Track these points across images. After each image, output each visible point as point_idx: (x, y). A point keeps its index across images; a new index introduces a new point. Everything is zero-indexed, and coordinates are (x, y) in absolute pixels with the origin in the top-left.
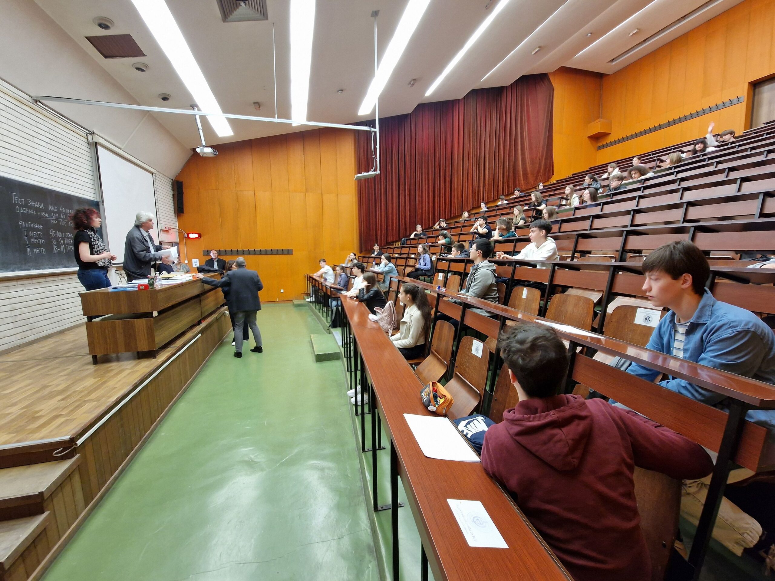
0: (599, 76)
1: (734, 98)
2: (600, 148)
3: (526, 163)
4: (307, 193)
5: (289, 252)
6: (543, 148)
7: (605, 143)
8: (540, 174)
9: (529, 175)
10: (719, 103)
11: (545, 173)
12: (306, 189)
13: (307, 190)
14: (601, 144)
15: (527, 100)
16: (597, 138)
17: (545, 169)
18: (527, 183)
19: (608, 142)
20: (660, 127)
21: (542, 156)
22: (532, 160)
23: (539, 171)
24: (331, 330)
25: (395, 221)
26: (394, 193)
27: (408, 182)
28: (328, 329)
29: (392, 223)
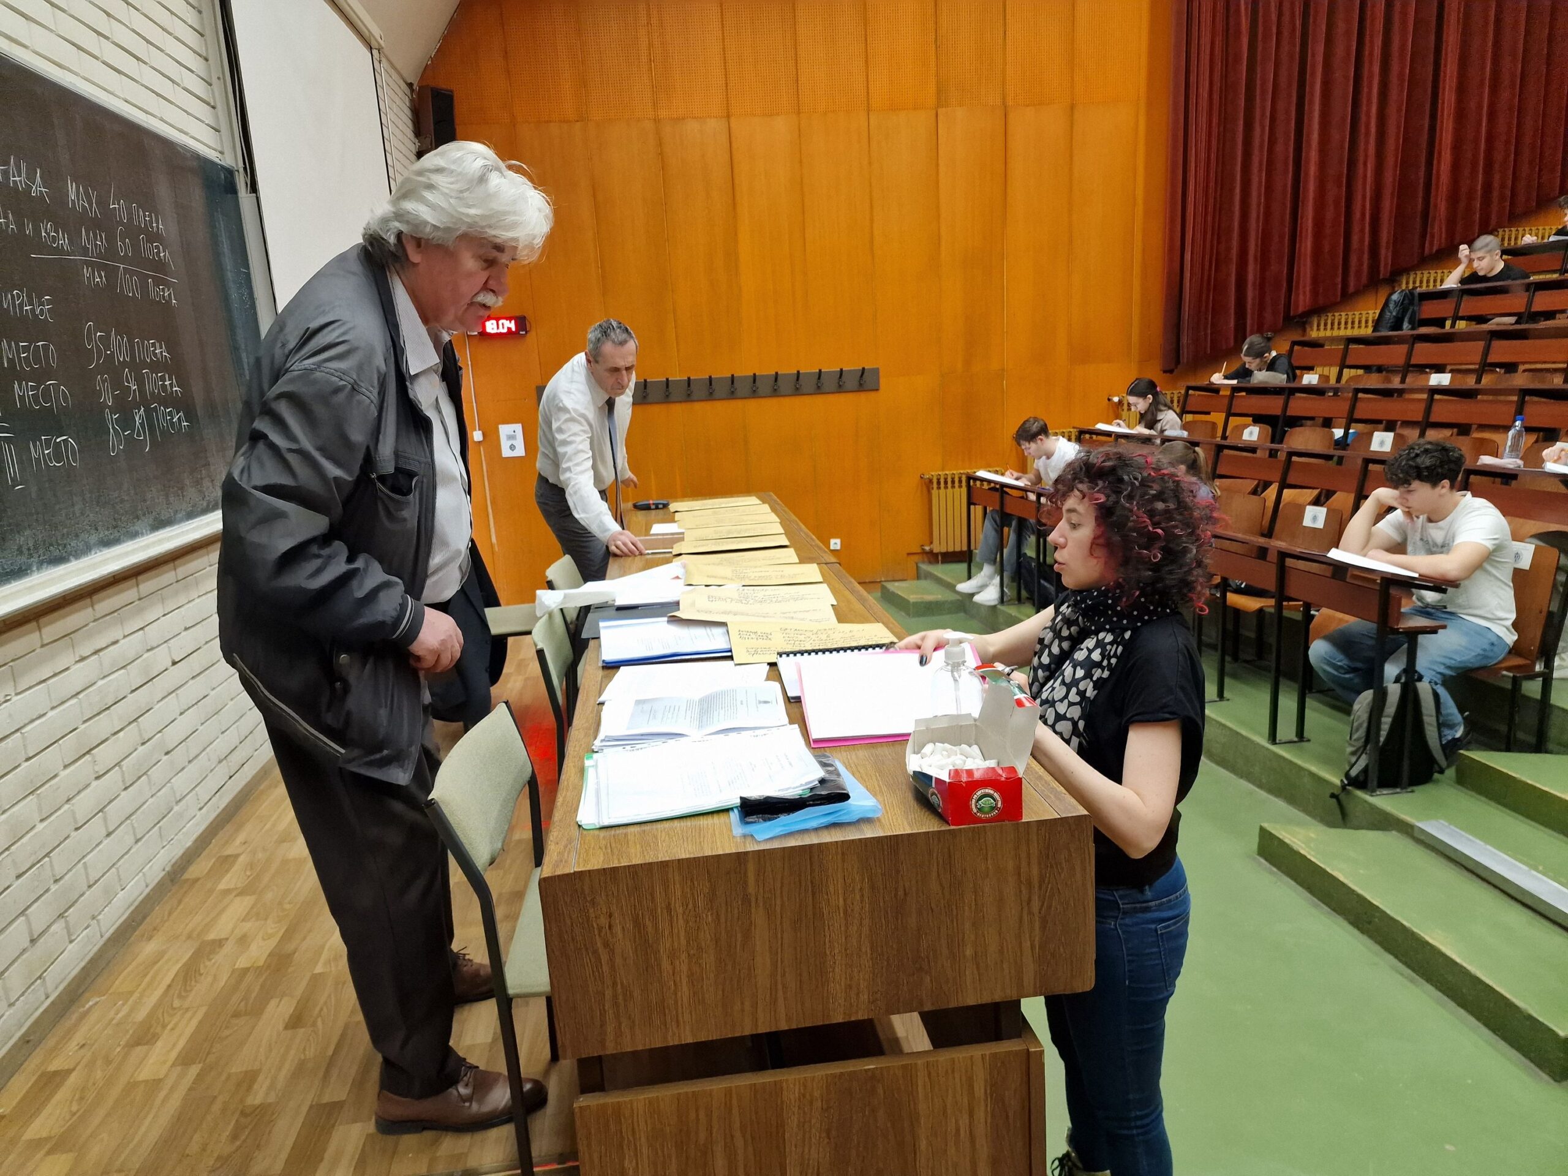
4: (941, 111)
5: (865, 381)
24: (1371, 805)
25: (1330, 214)
26: (1338, 75)
27: (1404, 22)
28: (1333, 796)
29: (1319, 224)
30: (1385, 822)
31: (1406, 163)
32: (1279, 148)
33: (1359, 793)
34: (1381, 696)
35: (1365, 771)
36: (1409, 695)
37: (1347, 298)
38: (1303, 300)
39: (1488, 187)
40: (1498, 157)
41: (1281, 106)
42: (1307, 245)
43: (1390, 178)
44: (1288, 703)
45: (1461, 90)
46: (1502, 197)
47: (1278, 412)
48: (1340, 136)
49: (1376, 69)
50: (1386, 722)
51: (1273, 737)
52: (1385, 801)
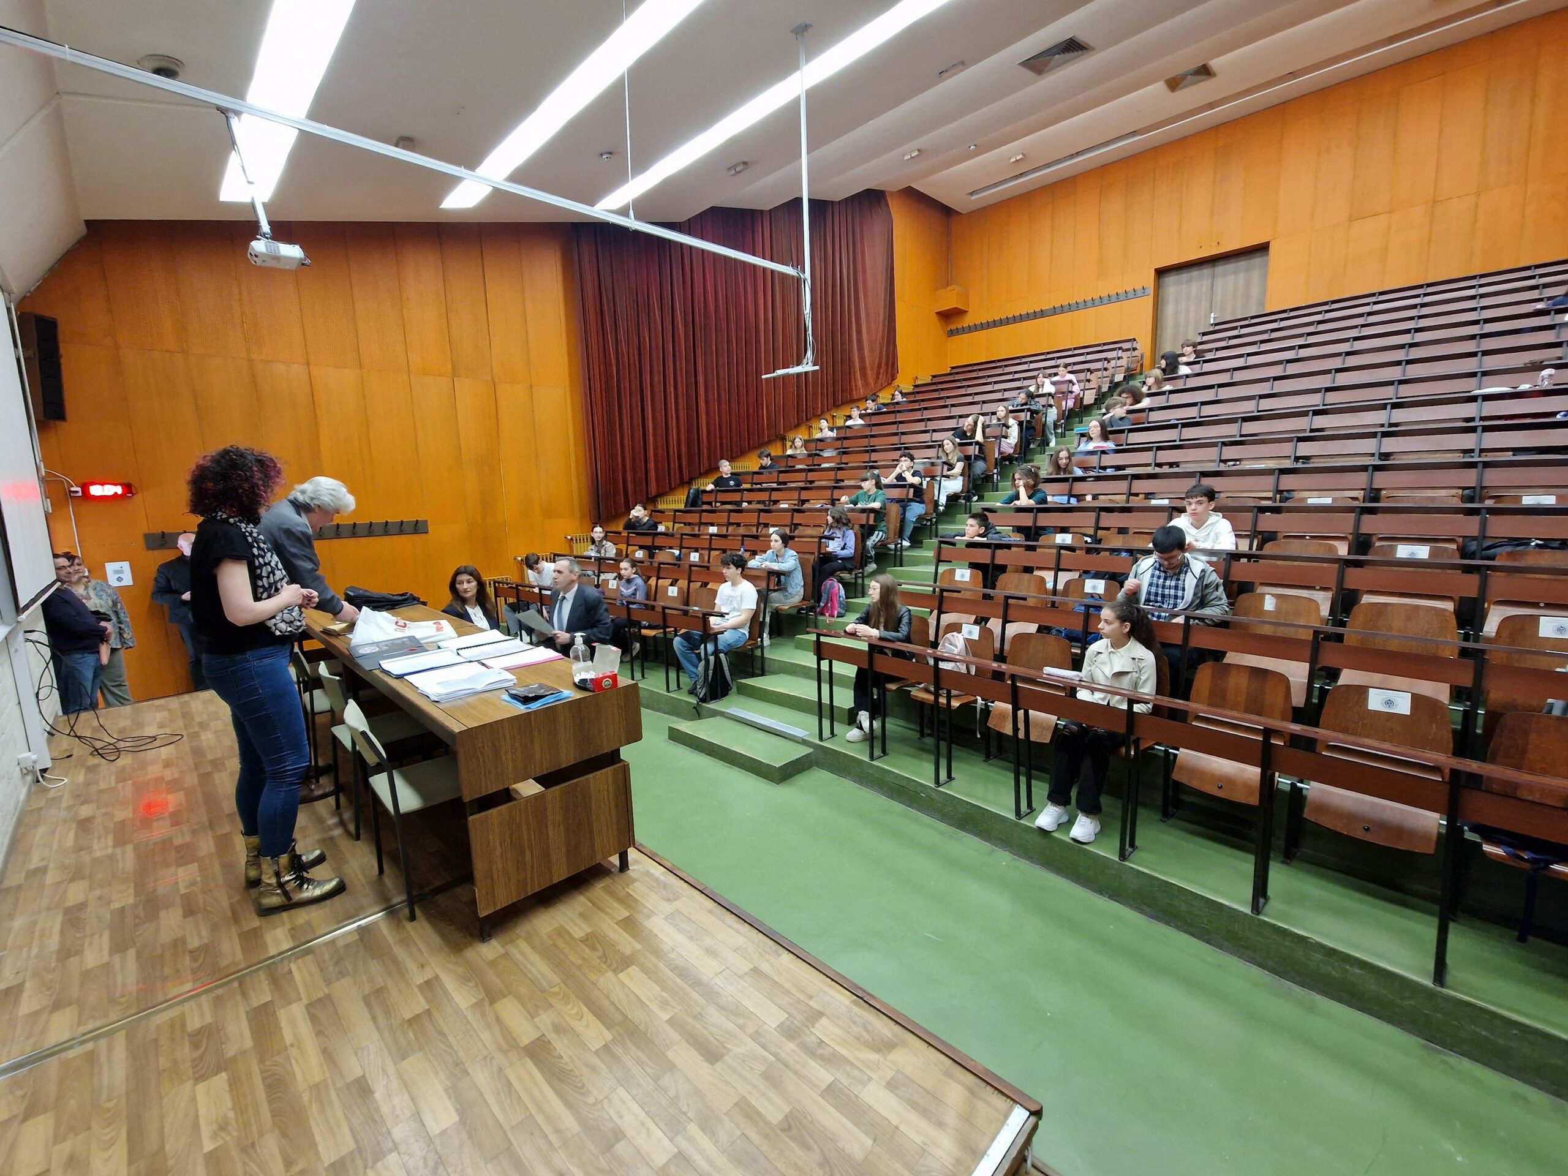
0: (946, 211)
1: (1138, 287)
2: (951, 333)
3: (863, 349)
4: (455, 379)
5: (418, 528)
6: (884, 326)
7: (960, 326)
8: (882, 371)
9: (869, 372)
10: (1121, 291)
11: (887, 369)
12: (454, 368)
13: (455, 372)
14: (953, 327)
15: (862, 232)
16: (948, 316)
17: (887, 364)
18: (866, 384)
19: (966, 325)
20: (1042, 314)
21: (883, 339)
22: (870, 341)
23: (879, 366)
24: (709, 708)
25: (660, 451)
26: (656, 390)
27: (681, 370)
28: (694, 708)
29: (656, 455)
30: (715, 713)
31: (689, 432)
32: (635, 419)
33: (704, 704)
34: (707, 661)
35: (705, 694)
36: (718, 660)
37: (672, 490)
38: (653, 491)
39: (721, 444)
40: (724, 432)
41: (633, 399)
42: (652, 465)
43: (683, 437)
44: (673, 675)
45: (707, 402)
46: (727, 450)
47: (650, 544)
48: (661, 416)
49: (672, 389)
50: (711, 672)
51: (668, 690)
52: (713, 705)
